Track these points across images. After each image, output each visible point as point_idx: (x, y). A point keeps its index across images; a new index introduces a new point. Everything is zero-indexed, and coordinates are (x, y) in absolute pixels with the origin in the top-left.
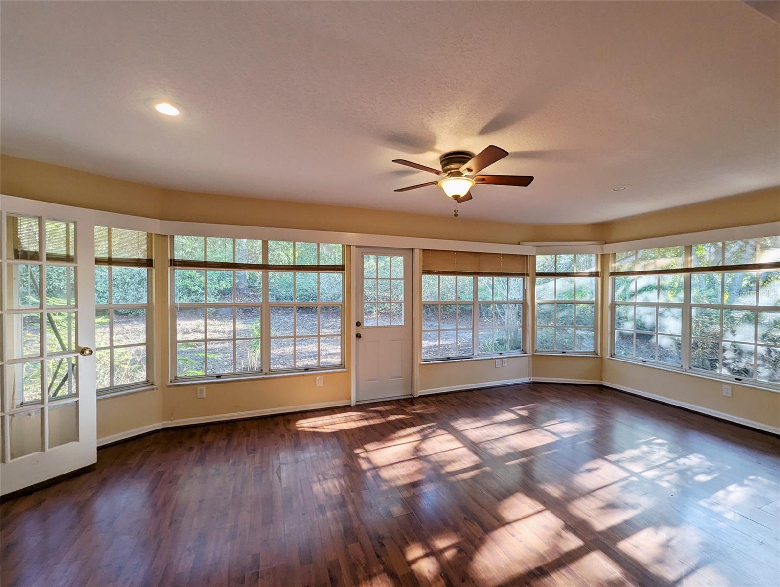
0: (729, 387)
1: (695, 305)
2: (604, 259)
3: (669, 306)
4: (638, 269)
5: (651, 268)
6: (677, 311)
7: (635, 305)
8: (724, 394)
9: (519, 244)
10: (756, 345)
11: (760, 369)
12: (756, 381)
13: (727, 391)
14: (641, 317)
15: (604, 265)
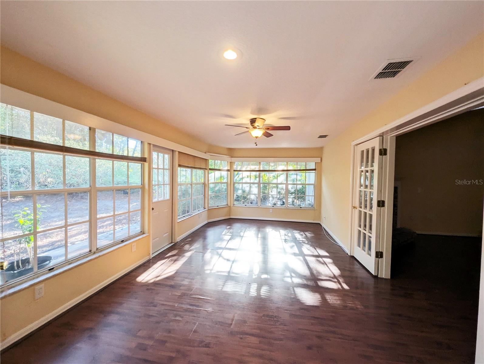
0: (272, 209)
1: (262, 183)
2: (231, 164)
3: (254, 183)
4: (244, 169)
5: (248, 169)
6: (256, 185)
7: (242, 183)
8: (271, 212)
9: (205, 153)
10: (277, 195)
11: (278, 202)
12: (277, 206)
13: (271, 211)
14: (244, 188)
15: (231, 166)
